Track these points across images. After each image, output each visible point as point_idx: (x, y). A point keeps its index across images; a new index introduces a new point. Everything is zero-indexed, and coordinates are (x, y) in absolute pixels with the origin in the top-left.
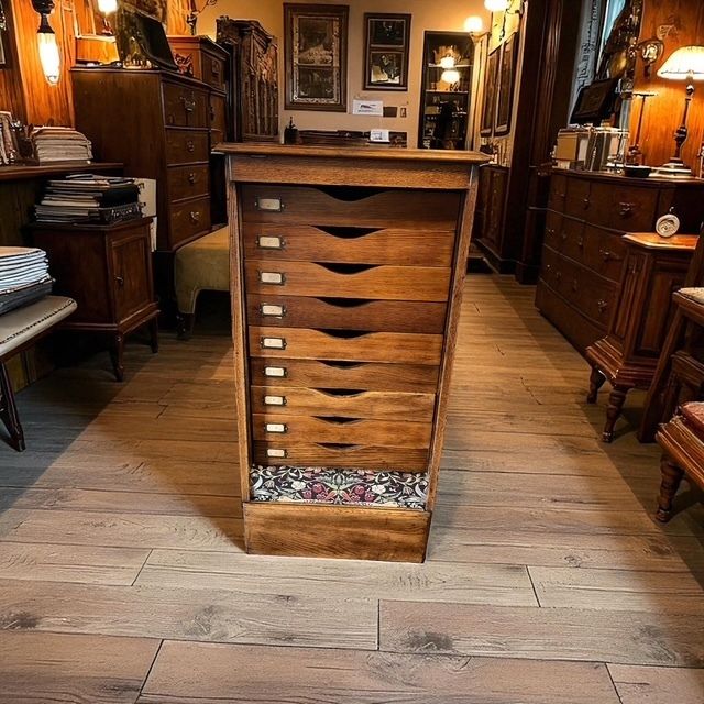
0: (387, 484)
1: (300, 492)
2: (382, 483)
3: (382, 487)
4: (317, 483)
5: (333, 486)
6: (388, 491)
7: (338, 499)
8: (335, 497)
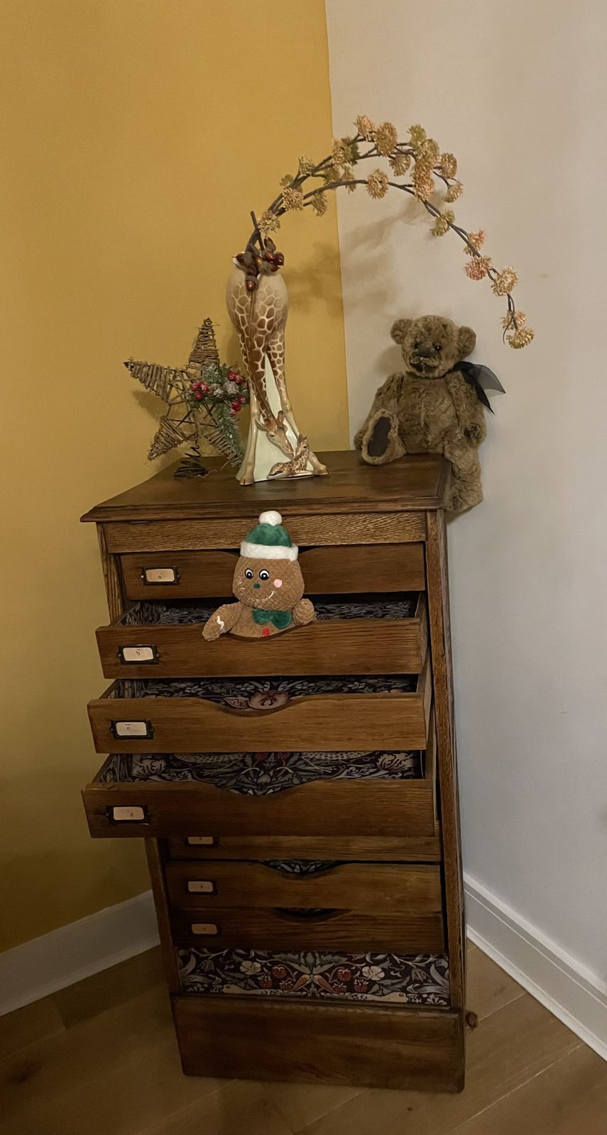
0: (386, 965)
1: (254, 977)
2: (377, 963)
3: (377, 969)
4: (277, 963)
5: (303, 969)
6: (387, 976)
7: (313, 989)
8: (309, 986)
